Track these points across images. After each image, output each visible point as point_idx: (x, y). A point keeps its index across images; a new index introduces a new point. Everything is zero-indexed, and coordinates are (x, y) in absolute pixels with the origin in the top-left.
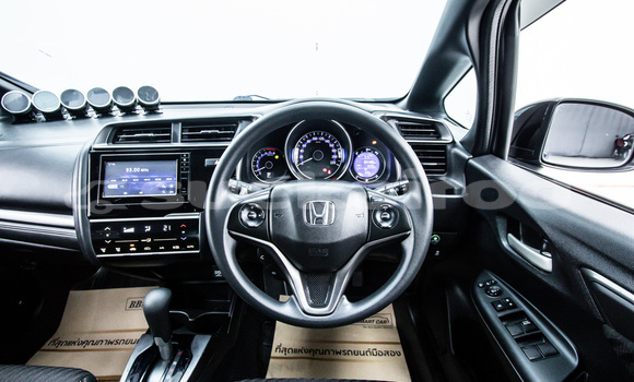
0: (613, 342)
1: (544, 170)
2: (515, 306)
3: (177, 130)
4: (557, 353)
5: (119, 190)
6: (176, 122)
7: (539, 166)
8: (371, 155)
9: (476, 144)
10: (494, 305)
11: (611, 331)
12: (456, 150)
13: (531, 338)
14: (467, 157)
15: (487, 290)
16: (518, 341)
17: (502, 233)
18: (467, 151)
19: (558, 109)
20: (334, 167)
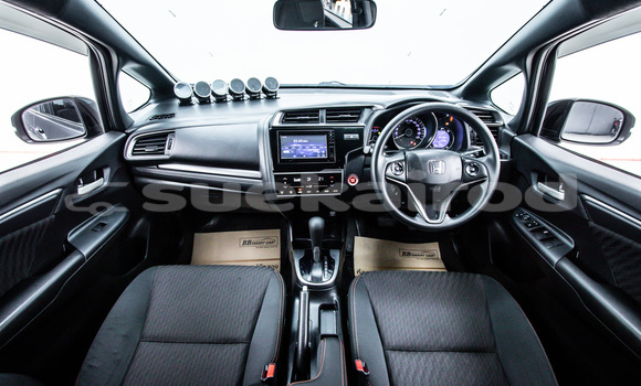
0: (592, 228)
1: (562, 144)
2: (539, 224)
3: (323, 114)
4: (563, 244)
5: (291, 155)
6: (323, 109)
7: (559, 141)
8: (444, 132)
9: (520, 126)
10: (526, 225)
11: (592, 224)
12: (505, 130)
13: (549, 239)
14: (512, 135)
15: (521, 218)
16: (541, 241)
17: (534, 182)
18: (513, 131)
19: (574, 105)
20: (419, 140)
